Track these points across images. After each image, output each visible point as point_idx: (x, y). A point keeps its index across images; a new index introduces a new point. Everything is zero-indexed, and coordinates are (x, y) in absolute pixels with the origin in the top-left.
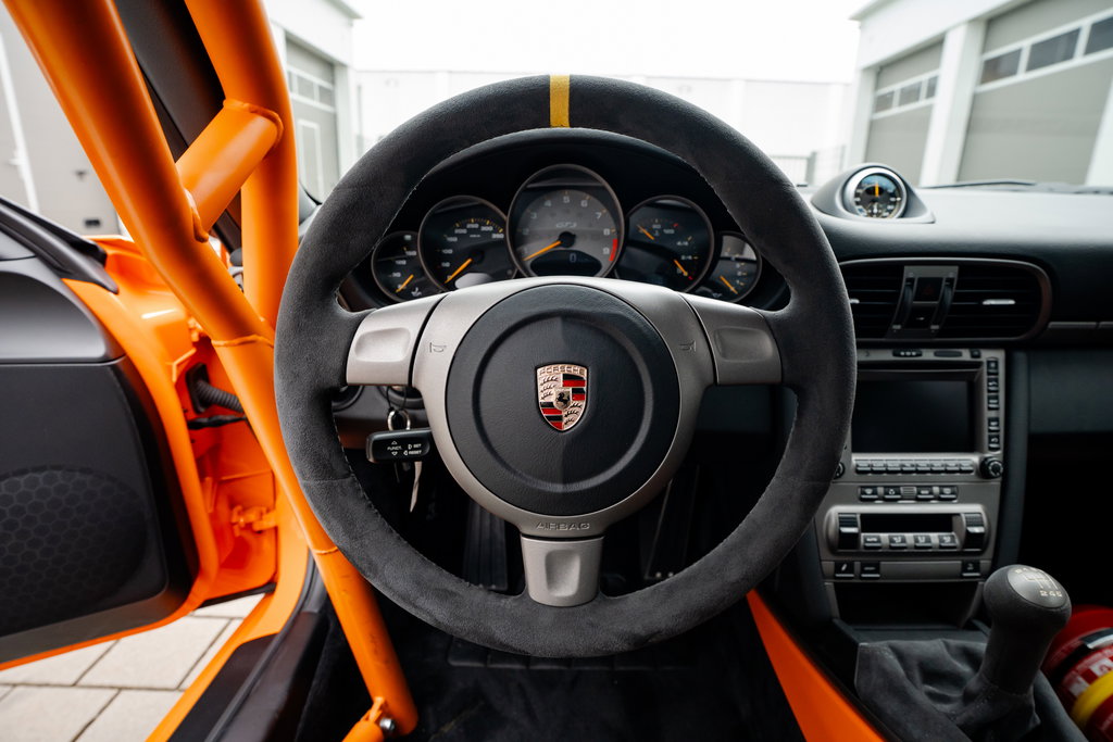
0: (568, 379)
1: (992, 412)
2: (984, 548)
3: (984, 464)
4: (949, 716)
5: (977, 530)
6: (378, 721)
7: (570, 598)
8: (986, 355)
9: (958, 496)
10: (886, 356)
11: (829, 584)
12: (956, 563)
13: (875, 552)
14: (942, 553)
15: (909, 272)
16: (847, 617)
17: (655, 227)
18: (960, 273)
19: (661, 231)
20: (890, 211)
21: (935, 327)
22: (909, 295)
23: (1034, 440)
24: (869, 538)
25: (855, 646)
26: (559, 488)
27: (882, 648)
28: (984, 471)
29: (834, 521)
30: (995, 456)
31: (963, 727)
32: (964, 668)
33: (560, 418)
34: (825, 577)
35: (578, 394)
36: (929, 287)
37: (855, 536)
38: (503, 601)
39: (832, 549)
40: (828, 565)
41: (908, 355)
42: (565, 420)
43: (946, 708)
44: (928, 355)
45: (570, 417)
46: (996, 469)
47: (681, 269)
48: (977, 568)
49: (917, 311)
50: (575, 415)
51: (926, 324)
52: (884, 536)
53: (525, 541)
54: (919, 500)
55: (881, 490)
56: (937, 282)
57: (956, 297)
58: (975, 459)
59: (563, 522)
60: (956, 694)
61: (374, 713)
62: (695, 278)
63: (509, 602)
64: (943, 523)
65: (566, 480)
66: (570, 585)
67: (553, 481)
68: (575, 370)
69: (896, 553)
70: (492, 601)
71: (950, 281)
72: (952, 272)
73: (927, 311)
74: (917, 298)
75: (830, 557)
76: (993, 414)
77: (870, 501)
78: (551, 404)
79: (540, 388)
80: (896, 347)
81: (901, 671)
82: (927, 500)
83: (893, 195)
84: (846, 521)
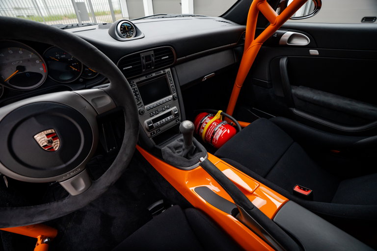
0: (48, 135)
1: (171, 84)
2: (179, 115)
3: (173, 96)
4: (181, 156)
5: (176, 112)
6: (42, 242)
7: (84, 189)
8: (167, 70)
9: (171, 106)
10: (144, 78)
11: (151, 139)
12: (175, 121)
13: (158, 127)
14: (172, 120)
15: (142, 55)
16: (157, 144)
17: (57, 56)
18: (154, 52)
19: (60, 56)
20: (132, 34)
21: (153, 68)
22: (144, 61)
23: (181, 87)
24: (155, 125)
25: (160, 150)
26: (64, 166)
27: (166, 148)
28: (174, 98)
29: (146, 124)
30: (175, 94)
31: (184, 157)
32: (181, 143)
33: (52, 148)
34: (149, 138)
35: (55, 138)
36: (148, 58)
37: (152, 126)
38: (64, 201)
39: (149, 131)
40: (149, 135)
41: (149, 76)
42: (54, 147)
43: (180, 153)
44: (154, 75)
45: (56, 146)
46: (176, 97)
47: (74, 69)
48: (179, 120)
49: (147, 65)
50: (57, 145)
51: (151, 67)
52: (158, 122)
53: (61, 183)
54: (163, 111)
55: (154, 112)
56: (149, 56)
57: (155, 59)
58: (171, 96)
59: (71, 172)
60: (181, 150)
61: (39, 242)
62: (80, 70)
63: (66, 200)
64: (169, 114)
65: (65, 163)
66: (82, 186)
67: (61, 165)
68: (49, 131)
69: (162, 125)
70: (60, 203)
71: (152, 55)
72: (152, 53)
73: (149, 64)
74: (146, 61)
75: (148, 133)
76: (172, 85)
77: (153, 116)
78: (46, 145)
79: (39, 142)
80: (146, 75)
81: (171, 151)
82: (165, 110)
83: (131, 29)
84: (149, 123)
